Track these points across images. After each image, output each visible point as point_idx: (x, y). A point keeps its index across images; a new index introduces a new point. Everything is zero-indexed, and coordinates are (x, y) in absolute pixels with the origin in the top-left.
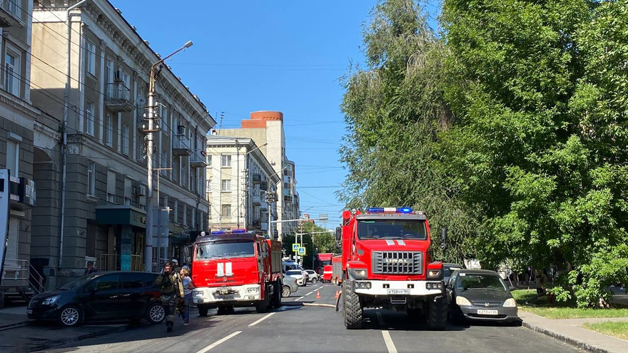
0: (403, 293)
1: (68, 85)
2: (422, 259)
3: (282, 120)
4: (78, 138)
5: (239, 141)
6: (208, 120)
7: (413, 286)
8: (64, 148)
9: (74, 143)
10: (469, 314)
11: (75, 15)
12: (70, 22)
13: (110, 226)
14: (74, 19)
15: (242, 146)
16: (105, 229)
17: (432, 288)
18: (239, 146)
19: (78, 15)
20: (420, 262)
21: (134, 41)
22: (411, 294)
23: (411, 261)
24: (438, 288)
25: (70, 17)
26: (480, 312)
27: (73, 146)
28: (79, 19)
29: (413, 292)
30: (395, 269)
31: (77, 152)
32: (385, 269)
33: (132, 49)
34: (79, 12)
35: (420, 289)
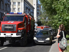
0: (10, 36)
2: (16, 27)
7: (13, 34)
10: (36, 42)
17: (18, 35)
20: (15, 28)
22: (12, 37)
23: (13, 27)
24: (20, 35)
26: (39, 41)
29: (12, 36)
30: (8, 29)
32: (5, 30)
35: (15, 35)
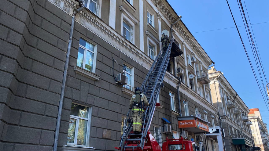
1: (218, 101)
3: (259, 110)
4: (224, 117)
5: (254, 117)
6: (248, 111)
8: (220, 120)
9: (223, 118)
11: (216, 81)
12: (215, 83)
13: (237, 145)
14: (216, 82)
15: (255, 118)
16: (235, 146)
18: (254, 119)
19: (217, 81)
21: (230, 87)
25: (214, 82)
27: (223, 120)
28: (217, 82)
31: (225, 121)
33: (229, 90)
34: (217, 80)
